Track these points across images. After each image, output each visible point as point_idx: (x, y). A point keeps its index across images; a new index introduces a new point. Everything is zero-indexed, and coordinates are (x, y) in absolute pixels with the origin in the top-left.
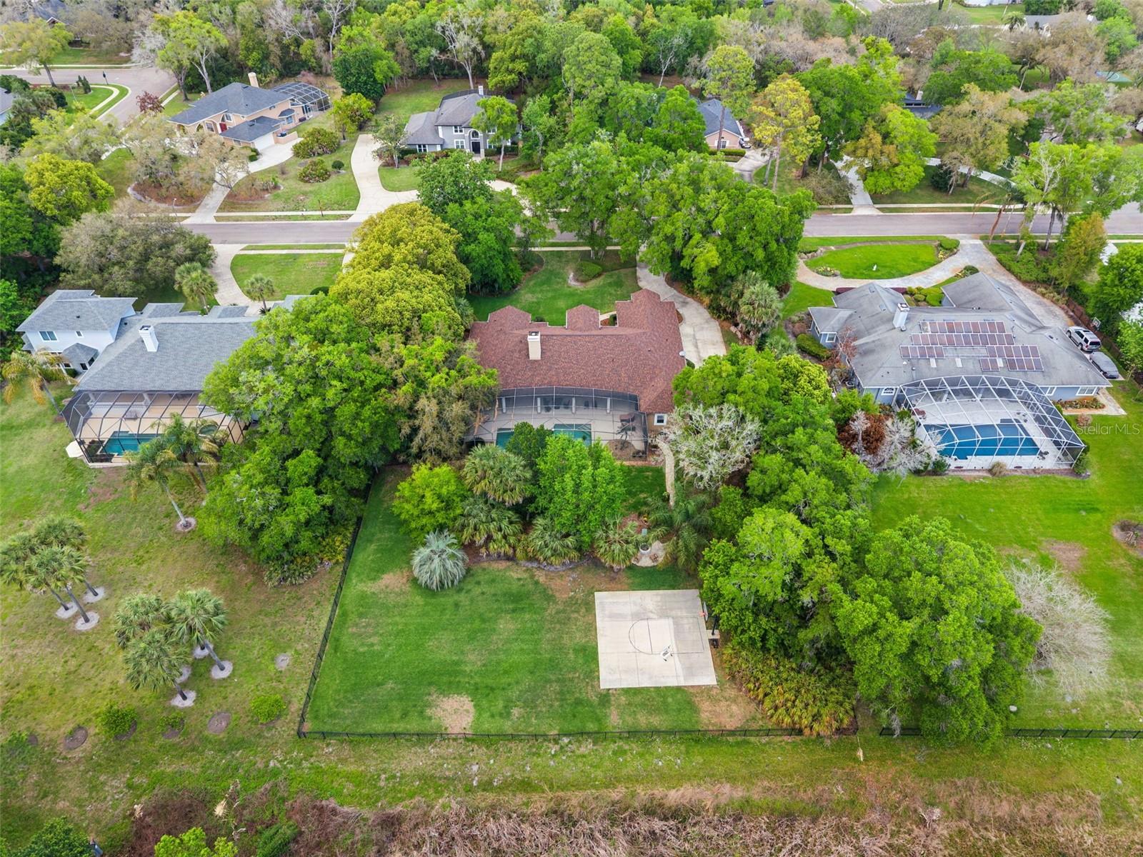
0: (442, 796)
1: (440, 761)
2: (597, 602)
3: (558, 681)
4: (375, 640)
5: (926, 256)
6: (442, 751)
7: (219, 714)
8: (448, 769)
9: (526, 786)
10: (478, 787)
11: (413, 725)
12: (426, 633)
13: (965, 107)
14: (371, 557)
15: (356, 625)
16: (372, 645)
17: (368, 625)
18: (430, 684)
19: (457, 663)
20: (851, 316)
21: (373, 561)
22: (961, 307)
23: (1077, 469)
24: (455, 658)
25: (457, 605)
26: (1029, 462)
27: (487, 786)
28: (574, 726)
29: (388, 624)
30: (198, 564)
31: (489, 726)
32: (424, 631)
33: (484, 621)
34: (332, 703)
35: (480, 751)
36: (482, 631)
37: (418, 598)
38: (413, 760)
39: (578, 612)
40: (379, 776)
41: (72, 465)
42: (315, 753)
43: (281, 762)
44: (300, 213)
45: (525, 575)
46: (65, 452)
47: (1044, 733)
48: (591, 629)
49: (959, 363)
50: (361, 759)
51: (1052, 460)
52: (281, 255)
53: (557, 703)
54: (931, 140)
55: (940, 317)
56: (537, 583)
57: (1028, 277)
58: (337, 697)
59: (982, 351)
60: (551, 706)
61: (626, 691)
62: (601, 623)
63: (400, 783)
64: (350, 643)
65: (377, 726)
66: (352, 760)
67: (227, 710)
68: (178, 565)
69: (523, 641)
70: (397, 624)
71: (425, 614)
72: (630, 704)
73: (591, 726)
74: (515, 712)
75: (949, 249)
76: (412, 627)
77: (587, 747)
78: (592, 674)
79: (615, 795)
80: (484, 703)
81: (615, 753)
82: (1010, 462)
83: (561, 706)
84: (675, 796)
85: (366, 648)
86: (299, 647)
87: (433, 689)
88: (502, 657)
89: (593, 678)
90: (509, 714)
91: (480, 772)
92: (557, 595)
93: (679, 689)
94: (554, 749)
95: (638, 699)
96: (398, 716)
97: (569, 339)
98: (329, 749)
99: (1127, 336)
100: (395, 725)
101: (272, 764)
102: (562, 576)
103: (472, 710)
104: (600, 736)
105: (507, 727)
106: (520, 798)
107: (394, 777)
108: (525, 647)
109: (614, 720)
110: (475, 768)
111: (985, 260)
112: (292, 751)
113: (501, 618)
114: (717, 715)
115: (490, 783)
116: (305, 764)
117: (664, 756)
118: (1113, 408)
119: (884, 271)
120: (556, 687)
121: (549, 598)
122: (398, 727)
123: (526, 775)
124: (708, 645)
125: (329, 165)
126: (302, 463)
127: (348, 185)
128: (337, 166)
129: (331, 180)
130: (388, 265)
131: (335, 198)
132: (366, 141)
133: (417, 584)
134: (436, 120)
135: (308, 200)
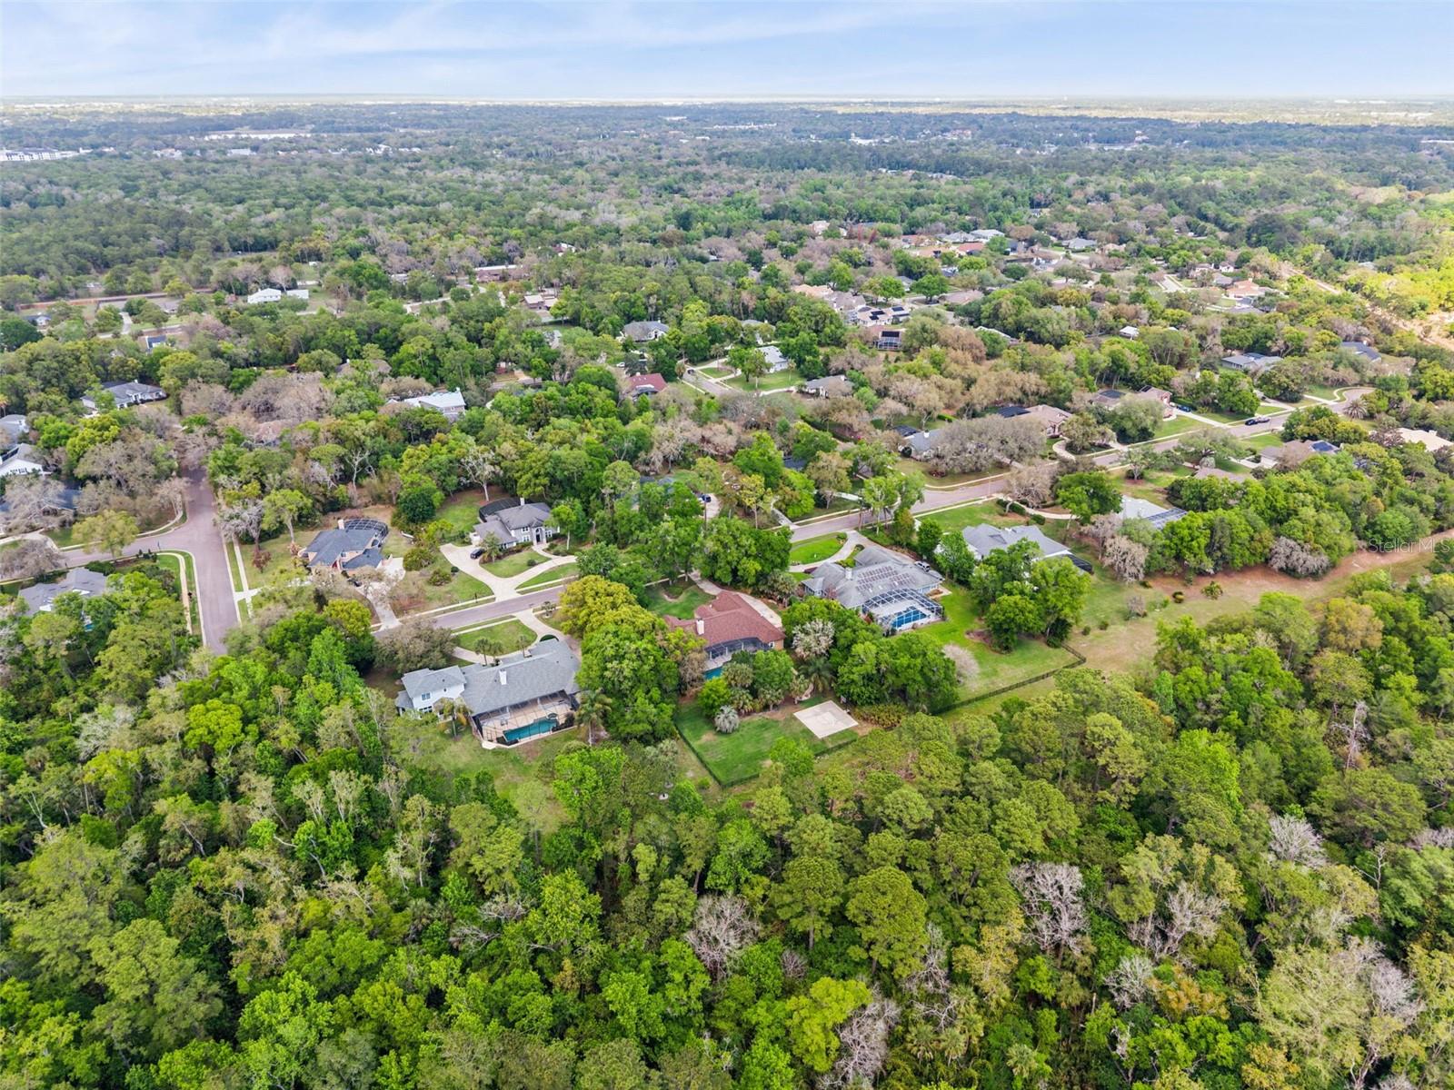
2: (797, 717)
4: (721, 754)
5: (835, 545)
12: (739, 747)
13: (821, 464)
14: (688, 730)
15: (708, 754)
16: (722, 756)
17: (713, 753)
18: (756, 759)
19: (759, 751)
21: (692, 732)
22: (867, 564)
23: (944, 618)
24: (757, 749)
25: (742, 736)
26: (925, 621)
28: (818, 752)
29: (721, 750)
33: (758, 736)
34: (724, 777)
36: (760, 739)
37: (722, 738)
39: (793, 720)
44: (458, 605)
45: (760, 718)
46: (483, 748)
47: (969, 702)
48: (801, 724)
49: (880, 588)
51: (933, 618)
53: (807, 748)
54: (811, 483)
55: (865, 570)
56: (767, 719)
57: (888, 544)
58: (724, 775)
59: (887, 580)
61: (830, 736)
62: (804, 721)
64: (710, 760)
69: (778, 736)
70: (723, 749)
72: (833, 740)
73: (824, 750)
75: (843, 538)
76: (731, 747)
77: (826, 756)
78: (813, 736)
81: (837, 754)
82: (919, 622)
83: (809, 748)
85: (721, 759)
86: (692, 768)
87: (758, 761)
88: (775, 743)
92: (779, 720)
93: (846, 729)
95: (835, 737)
97: (712, 620)
99: (939, 559)
102: (775, 713)
104: (828, 752)
108: (782, 737)
109: (831, 746)
111: (863, 540)
113: (764, 733)
114: (864, 732)
118: (946, 592)
119: (820, 556)
124: (848, 715)
125: (448, 571)
126: (656, 693)
127: (471, 580)
128: (455, 570)
129: (455, 580)
130: (614, 606)
131: (473, 591)
132: (450, 550)
133: (720, 733)
134: (505, 526)
135: (456, 596)
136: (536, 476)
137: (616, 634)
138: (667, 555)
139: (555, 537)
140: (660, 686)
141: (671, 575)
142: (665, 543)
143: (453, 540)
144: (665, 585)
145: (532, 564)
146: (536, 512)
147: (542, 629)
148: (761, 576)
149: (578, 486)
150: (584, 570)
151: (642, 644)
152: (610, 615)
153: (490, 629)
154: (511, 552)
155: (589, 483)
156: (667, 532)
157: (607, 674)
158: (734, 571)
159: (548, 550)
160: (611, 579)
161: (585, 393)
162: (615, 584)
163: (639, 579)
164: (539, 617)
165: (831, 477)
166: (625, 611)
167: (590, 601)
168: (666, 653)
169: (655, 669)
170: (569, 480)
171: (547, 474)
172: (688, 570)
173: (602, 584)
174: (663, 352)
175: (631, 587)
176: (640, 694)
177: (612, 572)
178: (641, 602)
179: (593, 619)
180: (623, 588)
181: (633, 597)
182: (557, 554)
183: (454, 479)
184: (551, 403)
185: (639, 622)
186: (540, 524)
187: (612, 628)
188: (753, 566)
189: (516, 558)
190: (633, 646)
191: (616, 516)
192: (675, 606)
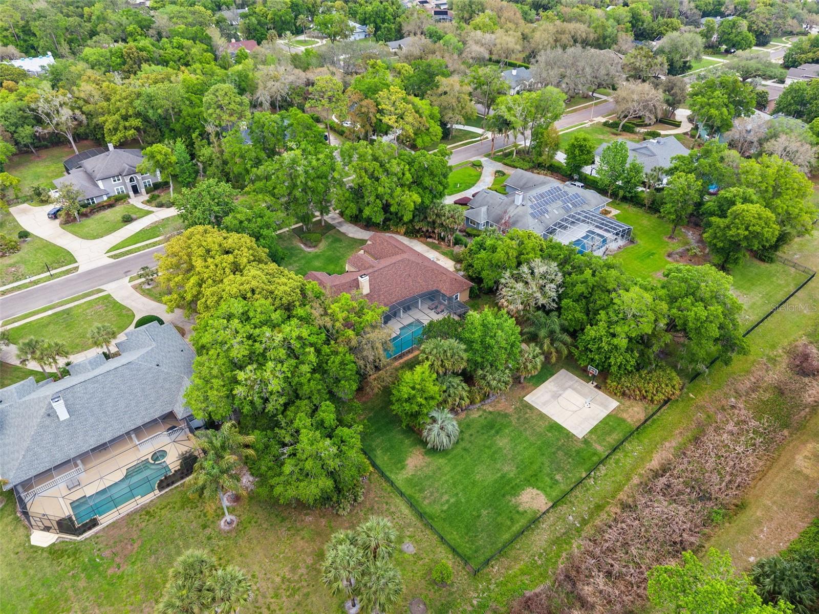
0: (572, 544)
1: (553, 528)
2: (530, 402)
3: (558, 449)
4: (446, 497)
6: (548, 523)
7: (411, 604)
8: (560, 528)
9: (599, 508)
10: (581, 525)
11: (522, 522)
12: (468, 474)
14: (386, 458)
15: (425, 498)
16: (448, 501)
17: (432, 494)
18: (504, 496)
19: (503, 477)
20: (488, 209)
21: (390, 459)
22: (523, 188)
23: (631, 241)
24: (499, 475)
25: (465, 449)
27: (584, 522)
28: (588, 465)
29: (443, 484)
30: (272, 539)
31: (555, 493)
32: (467, 473)
33: (489, 447)
34: (467, 545)
35: (563, 509)
36: (495, 452)
37: (440, 460)
38: (540, 539)
39: (527, 413)
40: (534, 560)
41: (54, 551)
42: (490, 577)
43: (478, 597)
44: (28, 280)
45: (481, 413)
46: (33, 547)
48: (542, 416)
49: (557, 212)
50: (516, 559)
51: (620, 241)
52: (50, 316)
53: (570, 460)
56: (490, 413)
57: (526, 168)
58: (466, 540)
59: (560, 203)
60: (569, 462)
61: (591, 432)
62: (544, 410)
63: (547, 554)
64: (434, 509)
65: (506, 536)
66: (513, 563)
67: (413, 598)
68: (258, 549)
69: (520, 443)
70: (446, 481)
71: (455, 466)
72: (598, 437)
73: (595, 459)
74: (558, 477)
75: (479, 165)
76: (458, 477)
77: (603, 470)
78: (569, 436)
79: (636, 480)
80: (540, 484)
81: (616, 463)
83: (573, 459)
84: (655, 463)
85: (447, 505)
86: (408, 534)
87: (508, 497)
88: (520, 458)
89: (572, 437)
90: (557, 481)
91: (575, 518)
92: (507, 411)
93: (608, 416)
94: (592, 481)
95: (599, 432)
96: (509, 523)
97: (376, 273)
98: (495, 568)
100: (514, 529)
101: (475, 602)
102: (498, 401)
103: (539, 492)
104: (602, 462)
105: (563, 487)
106: (604, 516)
107: (541, 554)
108: (525, 445)
109: (601, 449)
110: (571, 518)
112: (478, 586)
113: (495, 440)
114: (633, 416)
115: (584, 519)
116: (492, 587)
117: (634, 448)
118: (615, 211)
119: (463, 186)
120: (560, 453)
121: (506, 416)
122: (516, 528)
123: (593, 503)
124: (596, 390)
125: (15, 237)
126: (328, 412)
127: (47, 246)
128: (24, 235)
129: (25, 248)
130: (236, 269)
131: (48, 260)
132: (24, 211)
133: (434, 451)
134: (91, 178)
135: (23, 269)
136: (125, 118)
137: (245, 318)
138: (298, 193)
139: (157, 186)
140: (332, 396)
141: (305, 219)
142: (293, 177)
143: (28, 199)
144: (298, 232)
145: (128, 220)
146: (127, 158)
147: (142, 306)
148: (421, 211)
149: (177, 127)
150: (188, 220)
151: (292, 330)
152: (232, 284)
153: (67, 312)
154: (102, 207)
155: (189, 121)
156: (294, 161)
157: (239, 391)
158: (386, 207)
159: (149, 202)
160: (228, 229)
161: (180, 47)
162: (235, 236)
163: (268, 226)
164: (137, 288)
165: (454, 102)
166: (254, 275)
167: (198, 263)
168: (331, 336)
169: (319, 369)
170: (165, 118)
171: (138, 115)
172: (324, 210)
173: (215, 237)
174: (253, 20)
175: (257, 237)
176: (302, 420)
177: (228, 220)
178: (275, 258)
179: (207, 291)
180: (247, 239)
181: (263, 253)
182: (161, 205)
183: (26, 131)
184: (144, 53)
185: (280, 291)
186: (132, 172)
187: (238, 307)
188: (412, 198)
189: (108, 214)
190: (279, 337)
191: (226, 156)
192: (317, 257)
